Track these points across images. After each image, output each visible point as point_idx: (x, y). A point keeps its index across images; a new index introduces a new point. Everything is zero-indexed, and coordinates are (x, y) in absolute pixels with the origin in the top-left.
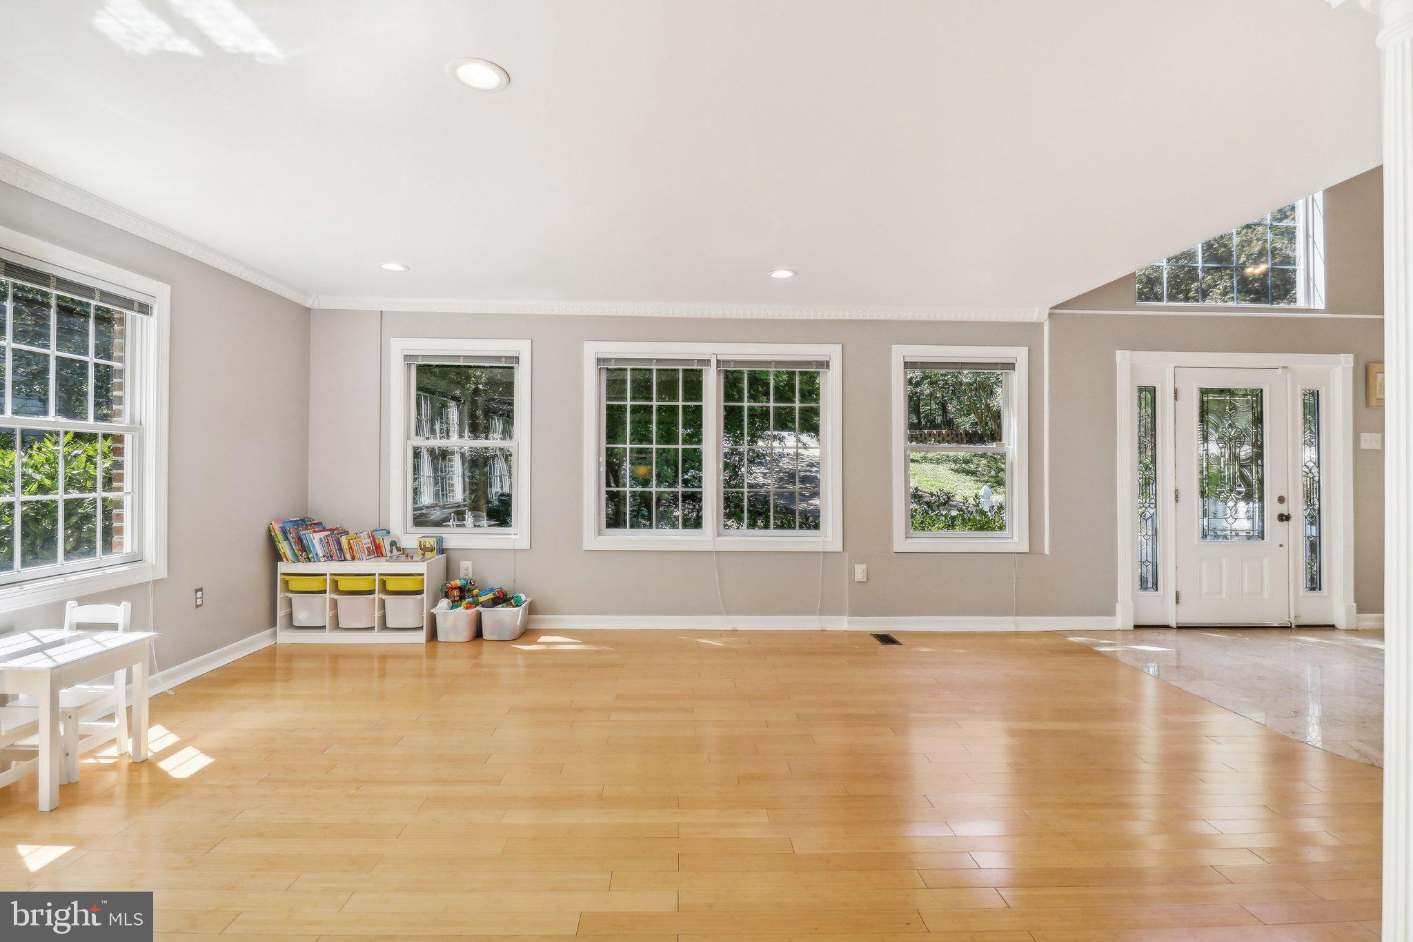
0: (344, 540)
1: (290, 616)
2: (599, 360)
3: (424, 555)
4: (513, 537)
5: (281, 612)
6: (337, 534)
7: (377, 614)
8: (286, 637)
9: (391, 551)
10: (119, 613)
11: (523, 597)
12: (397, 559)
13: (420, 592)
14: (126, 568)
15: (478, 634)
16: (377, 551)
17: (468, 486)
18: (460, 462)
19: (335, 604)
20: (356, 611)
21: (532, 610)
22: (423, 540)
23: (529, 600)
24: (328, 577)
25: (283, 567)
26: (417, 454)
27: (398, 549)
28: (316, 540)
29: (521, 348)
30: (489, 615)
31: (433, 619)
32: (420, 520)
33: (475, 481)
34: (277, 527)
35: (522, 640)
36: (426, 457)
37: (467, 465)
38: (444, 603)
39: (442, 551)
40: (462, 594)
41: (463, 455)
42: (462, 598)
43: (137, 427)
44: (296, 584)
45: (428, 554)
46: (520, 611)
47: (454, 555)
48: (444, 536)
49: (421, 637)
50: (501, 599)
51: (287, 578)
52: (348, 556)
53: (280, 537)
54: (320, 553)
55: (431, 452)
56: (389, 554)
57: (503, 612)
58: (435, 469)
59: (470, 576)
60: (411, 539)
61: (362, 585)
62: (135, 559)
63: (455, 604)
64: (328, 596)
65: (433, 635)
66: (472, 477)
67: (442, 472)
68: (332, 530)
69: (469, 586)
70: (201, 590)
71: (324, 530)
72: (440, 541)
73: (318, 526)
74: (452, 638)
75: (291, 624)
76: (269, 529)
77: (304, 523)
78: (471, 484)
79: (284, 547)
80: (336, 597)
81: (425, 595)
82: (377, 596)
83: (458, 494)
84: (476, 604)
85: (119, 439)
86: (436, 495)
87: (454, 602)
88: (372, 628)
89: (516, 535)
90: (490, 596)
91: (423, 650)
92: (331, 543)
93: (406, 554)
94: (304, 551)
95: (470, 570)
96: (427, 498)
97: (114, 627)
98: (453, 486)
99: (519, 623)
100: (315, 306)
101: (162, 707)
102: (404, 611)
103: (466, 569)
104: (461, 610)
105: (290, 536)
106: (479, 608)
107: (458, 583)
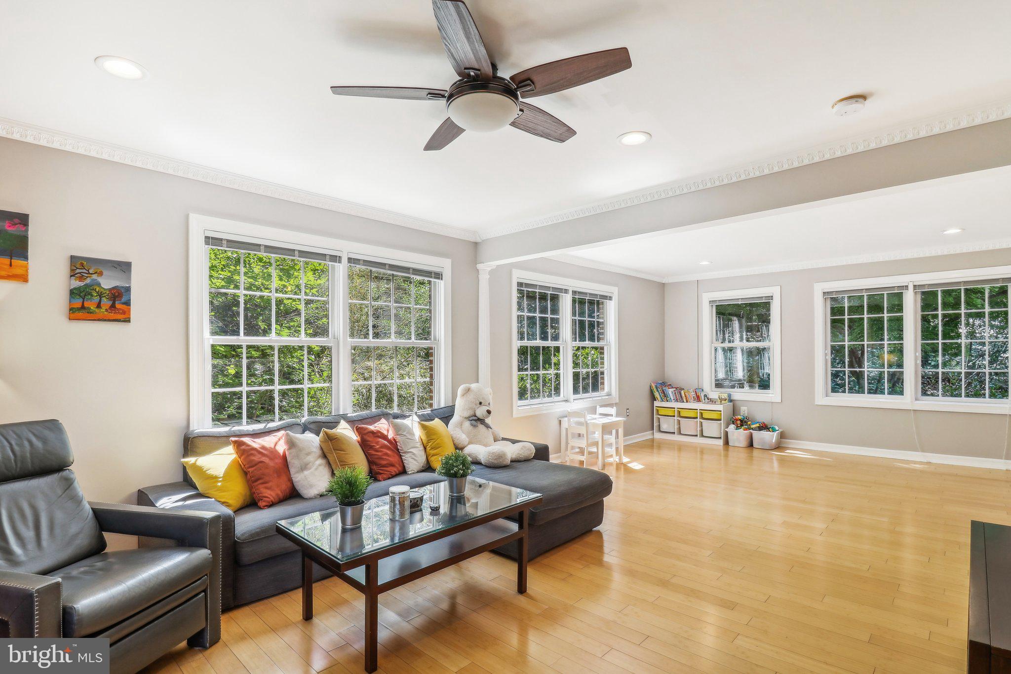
0: (682, 392)
1: (659, 426)
2: (824, 293)
3: (721, 402)
4: (770, 395)
5: (655, 424)
6: (679, 390)
7: (699, 429)
8: (658, 436)
9: (705, 399)
10: (613, 411)
11: (777, 428)
12: (708, 403)
13: (720, 420)
14: (607, 397)
15: (751, 445)
16: (698, 399)
17: (746, 368)
18: (741, 354)
19: (679, 422)
20: (689, 426)
21: (782, 436)
22: (720, 394)
23: (780, 430)
24: (676, 409)
25: (656, 404)
26: (716, 350)
27: (708, 399)
28: (670, 392)
29: (774, 291)
30: (757, 435)
31: (726, 434)
32: (719, 385)
33: (750, 365)
34: (653, 386)
35: (777, 450)
36: (720, 351)
37: (745, 356)
38: (732, 427)
39: (731, 401)
40: (743, 423)
41: (742, 350)
42: (742, 425)
43: (609, 344)
44: (662, 412)
45: (723, 402)
46: (775, 434)
47: (737, 403)
48: (731, 393)
49: (721, 442)
50: (764, 427)
51: (658, 408)
52: (685, 401)
53: (655, 390)
54: (672, 399)
55: (724, 349)
56: (704, 401)
57: (765, 434)
58: (726, 358)
59: (746, 415)
60: (714, 394)
61: (692, 414)
62: (609, 394)
63: (738, 428)
64: (676, 418)
65: (727, 442)
66: (748, 363)
67: (729, 360)
68: (676, 388)
69: (746, 420)
70: (628, 409)
71: (672, 388)
72: (730, 396)
73: (670, 386)
74: (737, 444)
75: (660, 431)
76: (650, 386)
77: (664, 384)
78: (748, 367)
79: (657, 395)
80: (679, 419)
81: (722, 422)
82: (698, 420)
83: (740, 373)
84: (750, 429)
85: (602, 348)
86: (727, 372)
87: (737, 427)
88: (697, 436)
89: (773, 395)
90: (758, 425)
91: (721, 448)
92: (677, 394)
93: (712, 401)
94: (665, 397)
95: (746, 412)
96: (721, 375)
97: (612, 415)
98: (736, 368)
99: (774, 441)
100: (667, 282)
101: (630, 449)
102: (712, 428)
103: (744, 411)
104: (741, 430)
105: (659, 390)
106: (751, 431)
107: (740, 417)
